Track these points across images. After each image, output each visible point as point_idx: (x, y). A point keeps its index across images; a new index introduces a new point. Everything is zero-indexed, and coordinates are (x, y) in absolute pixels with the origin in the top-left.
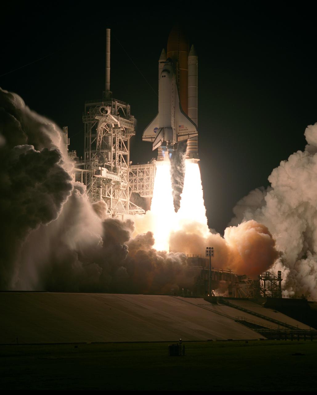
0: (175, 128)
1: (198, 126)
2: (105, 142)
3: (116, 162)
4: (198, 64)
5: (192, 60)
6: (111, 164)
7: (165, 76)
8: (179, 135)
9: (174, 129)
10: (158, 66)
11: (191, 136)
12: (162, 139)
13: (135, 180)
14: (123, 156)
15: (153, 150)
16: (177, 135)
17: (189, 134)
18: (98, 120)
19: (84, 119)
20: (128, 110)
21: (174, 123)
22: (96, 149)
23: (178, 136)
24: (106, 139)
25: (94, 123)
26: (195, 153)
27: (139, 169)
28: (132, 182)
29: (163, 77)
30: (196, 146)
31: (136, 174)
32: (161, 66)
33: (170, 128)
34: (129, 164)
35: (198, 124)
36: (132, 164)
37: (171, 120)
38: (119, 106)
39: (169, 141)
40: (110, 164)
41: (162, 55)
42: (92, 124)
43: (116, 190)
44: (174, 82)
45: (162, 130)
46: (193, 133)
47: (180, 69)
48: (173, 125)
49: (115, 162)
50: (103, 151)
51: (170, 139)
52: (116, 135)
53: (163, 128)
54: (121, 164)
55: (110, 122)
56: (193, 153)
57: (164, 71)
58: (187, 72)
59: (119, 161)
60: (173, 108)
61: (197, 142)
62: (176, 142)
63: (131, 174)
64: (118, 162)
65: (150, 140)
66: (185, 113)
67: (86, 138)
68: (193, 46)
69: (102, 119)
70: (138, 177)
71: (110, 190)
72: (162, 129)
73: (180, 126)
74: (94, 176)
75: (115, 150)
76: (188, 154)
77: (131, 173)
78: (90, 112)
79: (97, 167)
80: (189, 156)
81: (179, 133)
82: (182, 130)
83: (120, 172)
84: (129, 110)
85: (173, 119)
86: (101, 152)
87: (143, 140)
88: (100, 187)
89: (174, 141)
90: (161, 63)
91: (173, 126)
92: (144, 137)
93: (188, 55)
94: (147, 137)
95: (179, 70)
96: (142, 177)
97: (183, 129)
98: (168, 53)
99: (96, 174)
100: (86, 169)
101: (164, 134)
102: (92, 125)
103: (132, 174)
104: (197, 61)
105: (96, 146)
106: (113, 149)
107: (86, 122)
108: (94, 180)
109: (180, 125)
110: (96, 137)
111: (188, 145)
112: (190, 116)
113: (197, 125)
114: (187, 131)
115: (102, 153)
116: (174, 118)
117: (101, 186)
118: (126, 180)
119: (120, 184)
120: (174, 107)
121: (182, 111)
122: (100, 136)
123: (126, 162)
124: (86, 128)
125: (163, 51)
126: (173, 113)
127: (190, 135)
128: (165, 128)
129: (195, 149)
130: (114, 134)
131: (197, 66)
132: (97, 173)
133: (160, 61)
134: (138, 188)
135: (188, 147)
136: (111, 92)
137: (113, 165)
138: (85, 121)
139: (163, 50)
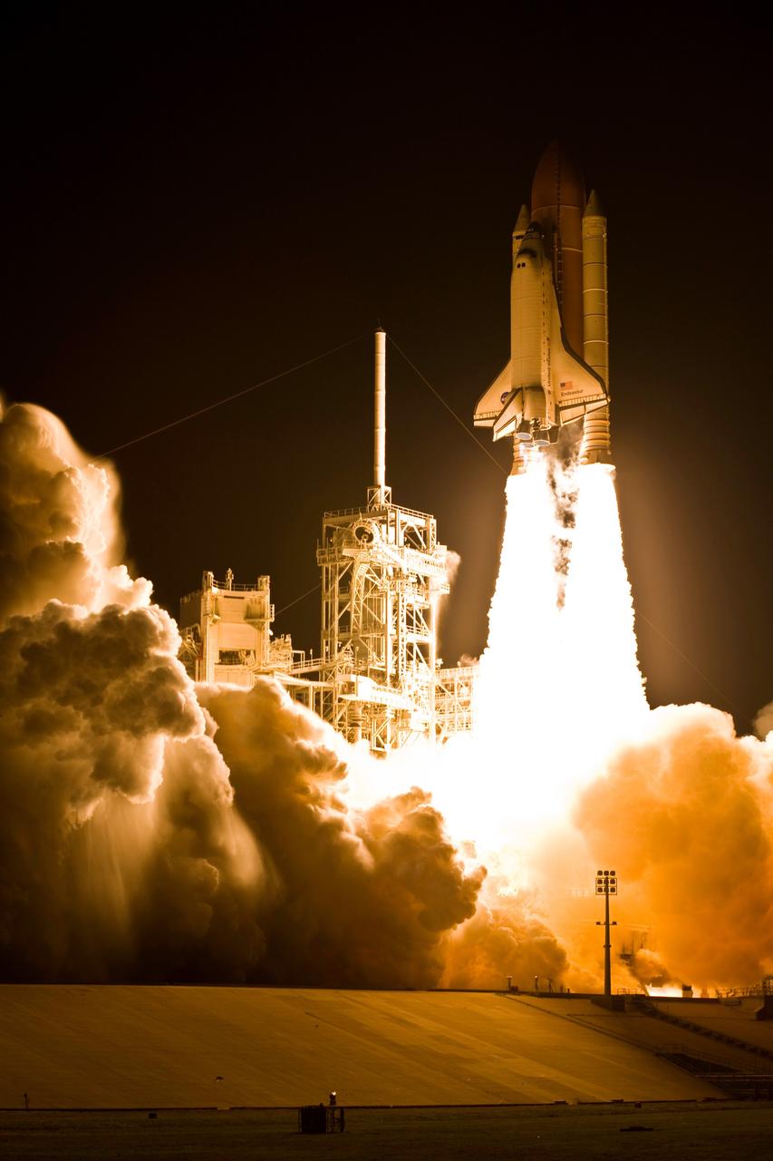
0: (551, 390)
1: (610, 384)
2: (373, 613)
3: (400, 663)
4: (608, 236)
5: (593, 227)
6: (385, 667)
7: (524, 265)
8: (560, 405)
9: (549, 392)
10: (512, 246)
11: (590, 407)
12: (519, 417)
13: (450, 705)
14: (419, 646)
15: (494, 440)
16: (556, 406)
17: (584, 404)
18: (352, 559)
19: (322, 557)
20: (432, 533)
21: (549, 376)
22: (349, 631)
23: (558, 409)
24: (375, 604)
25: (347, 565)
26: (603, 450)
27: (461, 679)
28: (442, 712)
29: (519, 266)
30: (606, 432)
31: (452, 690)
32: (517, 245)
33: (537, 388)
34: (434, 667)
35: (609, 380)
36: (443, 667)
37: (540, 369)
38: (405, 523)
39: (536, 420)
40: (382, 667)
41: (521, 220)
42: (341, 570)
43: (400, 733)
44: (547, 277)
45: (519, 394)
46: (595, 398)
47: (563, 249)
48: (547, 380)
49: (397, 662)
50: (367, 636)
51: (540, 412)
52: (398, 594)
53: (521, 389)
54: (415, 667)
55: (380, 559)
56: (598, 449)
57: (522, 252)
58: (580, 257)
59: (409, 658)
60: (546, 341)
61: (608, 423)
62: (554, 424)
63: (440, 691)
64: (405, 663)
65: (489, 423)
66: (575, 350)
67: (327, 604)
68: (593, 192)
69: (361, 555)
70: (457, 698)
71: (385, 731)
72: (516, 391)
73: (563, 385)
74: (340, 700)
75: (397, 633)
76: (586, 454)
77: (440, 688)
78: (334, 538)
79: (348, 675)
80: (588, 457)
81: (560, 402)
82: (569, 393)
83: (409, 687)
84: (433, 530)
85: (544, 366)
86: (362, 638)
87: (476, 424)
88: (358, 726)
89: (547, 418)
90: (518, 238)
91: (545, 384)
92: (475, 417)
93: (582, 216)
94: (485, 416)
95: (560, 250)
96: (466, 699)
97: (571, 391)
98: (533, 213)
99: (344, 693)
100: (322, 680)
101: (523, 403)
102: (340, 573)
103: (443, 691)
104: (605, 229)
105: (349, 624)
106: (391, 630)
107: (325, 566)
108: (341, 707)
109: (563, 382)
110: (349, 600)
111: (586, 430)
112: (588, 361)
113: (607, 382)
114: (580, 395)
115: (365, 639)
116: (549, 364)
117: (360, 723)
118: (427, 706)
119: (409, 716)
120: (548, 339)
121: (568, 348)
122: (357, 599)
123: (427, 662)
124: (327, 578)
125: (523, 209)
126: (547, 353)
127: (587, 406)
128: (526, 388)
129: (603, 439)
130: (393, 593)
131: (605, 240)
132: (346, 690)
133: (515, 234)
134: (456, 725)
135: (586, 437)
136: (389, 489)
137: (391, 671)
138: (324, 561)
139: (523, 207)
